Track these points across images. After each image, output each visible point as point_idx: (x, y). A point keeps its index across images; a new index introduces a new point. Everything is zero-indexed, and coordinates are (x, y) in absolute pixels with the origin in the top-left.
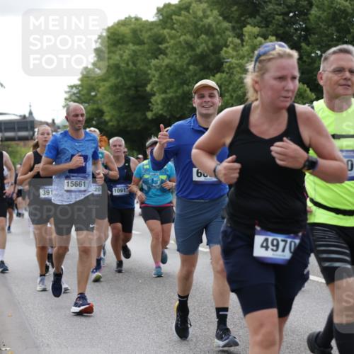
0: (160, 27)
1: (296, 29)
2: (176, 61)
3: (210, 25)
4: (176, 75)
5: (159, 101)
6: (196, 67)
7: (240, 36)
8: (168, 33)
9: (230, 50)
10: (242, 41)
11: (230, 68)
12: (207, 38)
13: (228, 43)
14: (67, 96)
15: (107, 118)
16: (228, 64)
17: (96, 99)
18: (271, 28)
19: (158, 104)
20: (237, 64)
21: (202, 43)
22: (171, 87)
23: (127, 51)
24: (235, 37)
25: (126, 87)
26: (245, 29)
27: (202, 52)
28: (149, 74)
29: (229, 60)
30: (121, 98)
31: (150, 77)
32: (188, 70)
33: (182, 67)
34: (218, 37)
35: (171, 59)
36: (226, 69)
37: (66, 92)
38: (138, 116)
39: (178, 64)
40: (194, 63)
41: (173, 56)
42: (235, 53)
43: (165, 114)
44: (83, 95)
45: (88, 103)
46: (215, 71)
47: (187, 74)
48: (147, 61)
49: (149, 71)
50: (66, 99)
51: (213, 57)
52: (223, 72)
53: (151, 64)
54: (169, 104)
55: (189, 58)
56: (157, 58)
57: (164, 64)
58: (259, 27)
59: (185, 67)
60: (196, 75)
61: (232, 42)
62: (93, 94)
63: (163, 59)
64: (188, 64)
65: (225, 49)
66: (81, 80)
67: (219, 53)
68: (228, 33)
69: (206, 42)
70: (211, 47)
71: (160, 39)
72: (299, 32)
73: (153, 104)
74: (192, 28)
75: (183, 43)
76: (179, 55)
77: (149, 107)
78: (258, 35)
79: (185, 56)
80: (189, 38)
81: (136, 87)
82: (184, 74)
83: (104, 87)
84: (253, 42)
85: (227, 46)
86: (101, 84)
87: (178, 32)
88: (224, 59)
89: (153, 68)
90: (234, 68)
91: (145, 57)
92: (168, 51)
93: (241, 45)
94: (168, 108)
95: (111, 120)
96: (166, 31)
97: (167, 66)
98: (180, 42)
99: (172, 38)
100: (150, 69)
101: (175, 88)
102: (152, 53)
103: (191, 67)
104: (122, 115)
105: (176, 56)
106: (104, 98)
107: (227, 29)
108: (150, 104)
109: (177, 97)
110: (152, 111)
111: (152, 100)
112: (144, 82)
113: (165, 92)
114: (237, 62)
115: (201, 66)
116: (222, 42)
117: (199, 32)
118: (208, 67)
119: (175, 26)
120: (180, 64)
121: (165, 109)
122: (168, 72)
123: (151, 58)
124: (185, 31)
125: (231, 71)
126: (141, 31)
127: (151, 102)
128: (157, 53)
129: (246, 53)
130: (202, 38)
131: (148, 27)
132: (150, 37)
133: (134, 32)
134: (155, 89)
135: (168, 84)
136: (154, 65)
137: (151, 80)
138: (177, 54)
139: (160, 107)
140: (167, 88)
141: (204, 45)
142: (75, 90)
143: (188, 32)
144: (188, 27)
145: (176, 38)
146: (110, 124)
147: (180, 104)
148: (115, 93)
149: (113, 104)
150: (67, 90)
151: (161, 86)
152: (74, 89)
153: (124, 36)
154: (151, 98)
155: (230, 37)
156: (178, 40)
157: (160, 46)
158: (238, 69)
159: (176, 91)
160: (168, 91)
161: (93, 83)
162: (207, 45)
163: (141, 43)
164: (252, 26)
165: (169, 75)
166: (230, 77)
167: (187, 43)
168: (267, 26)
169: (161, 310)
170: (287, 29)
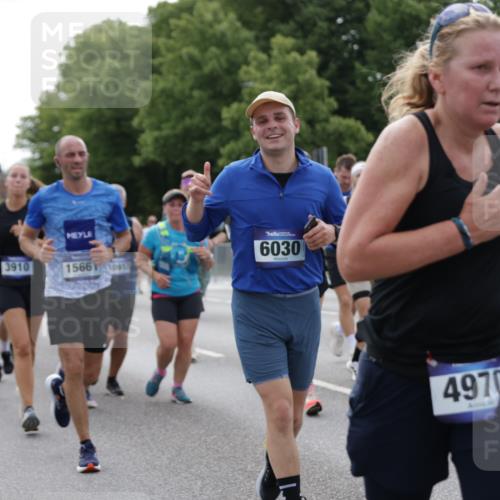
1: (347, 42)
2: (175, 84)
3: (223, 35)
4: (175, 104)
5: (149, 141)
6: (202, 93)
7: (266, 49)
8: (164, 44)
9: (252, 69)
10: (270, 56)
11: (251, 94)
12: (219, 52)
13: (249, 59)
14: (19, 131)
16: (248, 90)
18: (312, 39)
19: (148, 146)
21: (211, 59)
22: (168, 120)
24: (258, 50)
25: (104, 120)
26: (273, 40)
27: (212, 72)
29: (251, 84)
32: (191, 97)
33: (182, 92)
34: (234, 51)
35: (168, 81)
36: (246, 97)
37: (18, 127)
38: (120, 161)
39: (179, 87)
40: (201, 87)
41: (171, 77)
42: (259, 75)
43: (158, 159)
44: (42, 131)
45: (49, 142)
46: (230, 100)
47: (190, 103)
50: (18, 136)
51: (227, 79)
52: (242, 101)
54: (165, 145)
55: (193, 79)
58: (294, 37)
59: (187, 92)
61: (255, 58)
62: (56, 130)
63: (157, 81)
64: (192, 88)
65: (244, 67)
66: (39, 109)
67: (237, 73)
68: (249, 46)
69: (217, 57)
70: (225, 65)
72: (350, 46)
73: (141, 146)
74: (197, 37)
75: (185, 57)
76: (180, 75)
77: (136, 149)
78: (292, 49)
79: (187, 77)
80: (194, 51)
81: (118, 120)
82: (185, 103)
83: (71, 120)
84: (284, 58)
85: (247, 63)
86: (68, 115)
87: (177, 42)
88: (243, 82)
92: (164, 69)
93: (267, 63)
94: (162, 150)
96: (162, 41)
97: (162, 91)
98: (181, 57)
99: (170, 50)
101: (172, 122)
103: (196, 93)
105: (175, 77)
107: (247, 40)
108: (137, 146)
109: (176, 136)
110: (139, 154)
111: (140, 139)
112: (128, 113)
113: (159, 128)
114: (261, 86)
115: (211, 92)
116: (240, 58)
117: (207, 43)
118: (221, 93)
119: (174, 33)
121: (158, 152)
122: (164, 99)
124: (188, 41)
127: (138, 143)
129: (275, 75)
130: (212, 52)
134: (144, 125)
135: (164, 116)
138: (176, 74)
139: (150, 149)
140: (161, 122)
141: (214, 61)
142: (29, 124)
143: (191, 43)
144: (192, 35)
145: (175, 51)
147: (180, 146)
150: (20, 123)
151: (153, 119)
152: (29, 121)
154: (138, 137)
155: (250, 50)
156: (177, 53)
159: (174, 128)
161: (56, 113)
162: (219, 60)
164: (283, 35)
165: (164, 104)
167: (191, 58)
168: (305, 36)
169: (152, 440)
170: (334, 40)
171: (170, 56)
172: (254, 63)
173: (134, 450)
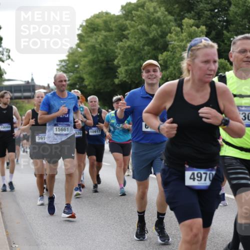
0: (124, 19)
1: (220, 21)
2: (135, 43)
3: (159, 18)
4: (135, 53)
5: (123, 71)
6: (149, 48)
7: (180, 25)
8: (129, 24)
9: (173, 35)
10: (182, 29)
11: (173, 48)
12: (157, 27)
13: (172, 31)
14: (58, 67)
15: (86, 83)
16: (172, 45)
17: (78, 70)
18: (202, 20)
19: (122, 74)
20: (178, 45)
21: (153, 31)
22: (131, 61)
23: (101, 36)
24: (176, 26)
25: (100, 61)
26: (184, 21)
27: (153, 37)
28: (116, 52)
29: (173, 42)
30: (96, 69)
31: (117, 54)
32: (143, 49)
33: (139, 47)
34: (164, 26)
35: (132, 42)
36: (170, 49)
37: (57, 65)
38: (109, 81)
39: (137, 45)
40: (148, 45)
41: (133, 40)
42: (176, 38)
43: (127, 81)
44: (69, 67)
45: (73, 72)
46: (163, 51)
47: (143, 52)
48: (114, 43)
49: (116, 50)
50: (57, 70)
51: (161, 40)
52: (168, 51)
53: (118, 45)
54: (130, 74)
55: (144, 41)
56: (121, 41)
57: (126, 45)
58: (193, 19)
59: (141, 47)
60: (149, 54)
61: (175, 30)
62: (76, 66)
63: (126, 42)
64: (144, 45)
65: (169, 35)
66: (68, 56)
67: (165, 38)
68: (172, 23)
70: (160, 33)
71: (123, 28)
72: (222, 23)
73: (119, 74)
74: (146, 20)
75: (140, 30)
76: (137, 39)
77: (116, 75)
78: (193, 25)
79: (141, 40)
80: (144, 27)
81: (107, 62)
82: (140, 52)
83: (84, 62)
84: (189, 30)
85: (171, 33)
86: (82, 59)
87: (136, 23)
88: (169, 42)
89: (119, 48)
90: (176, 48)
91: (113, 40)
92: (129, 36)
93: (181, 32)
94: (129, 76)
95: (89, 85)
96: (128, 22)
97: (129, 47)
98: (138, 30)
99: (132, 27)
100: (117, 48)
101: (134, 62)
102: (118, 38)
103: (146, 48)
104: (97, 81)
105: (135, 40)
106: (84, 69)
107: (171, 21)
108: (117, 74)
109: (136, 69)
110: (118, 78)
111: (118, 71)
112: (112, 58)
113: (127, 65)
114: (178, 44)
115: (153, 47)
116: (167, 30)
117: (151, 23)
118: (157, 47)
119: (134, 18)
120: (138, 45)
121: (128, 77)
122: (130, 51)
123: (117, 41)
124: (141, 22)
125: (174, 50)
126: (110, 22)
127: (117, 72)
128: (122, 38)
129: (184, 38)
130: (154, 27)
131: (115, 19)
132: (116, 26)
133: (105, 22)
134: (120, 63)
135: (130, 59)
136: (120, 46)
137: (118, 57)
138: (136, 38)
139: (124, 75)
140: (129, 62)
141: (155, 32)
142: (63, 64)
143: (143, 23)
144: (144, 19)
145: (135, 27)
146: (89, 87)
147: (138, 74)
148: (92, 66)
149: (91, 74)
150: (58, 63)
151: (125, 60)
152: (63, 62)
153: (98, 25)
154: (117, 69)
155: (173, 26)
156: (136, 28)
157: (124, 33)
158: (179, 49)
159: (135, 65)
160: (130, 64)
161: (77, 58)
162: (157, 32)
163: (110, 30)
164: (188, 18)
165: (130, 53)
166: (173, 54)
167: (143, 30)
168: (199, 19)
169: (125, 219)
170: (213, 21)
171: (132, 29)
172: (174, 32)
173: (116, 224)
